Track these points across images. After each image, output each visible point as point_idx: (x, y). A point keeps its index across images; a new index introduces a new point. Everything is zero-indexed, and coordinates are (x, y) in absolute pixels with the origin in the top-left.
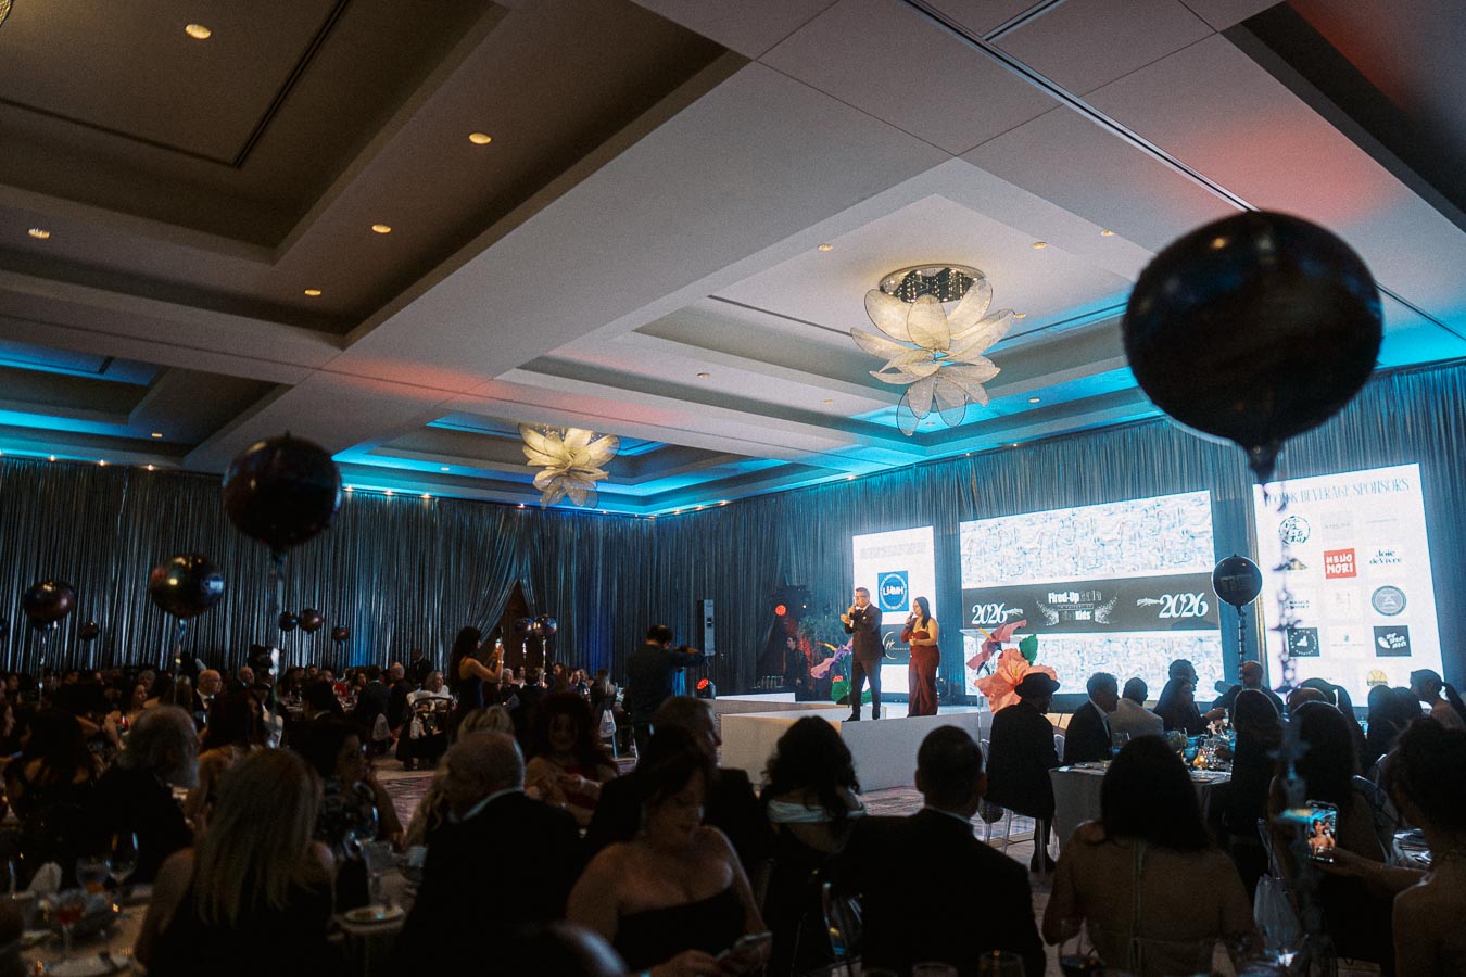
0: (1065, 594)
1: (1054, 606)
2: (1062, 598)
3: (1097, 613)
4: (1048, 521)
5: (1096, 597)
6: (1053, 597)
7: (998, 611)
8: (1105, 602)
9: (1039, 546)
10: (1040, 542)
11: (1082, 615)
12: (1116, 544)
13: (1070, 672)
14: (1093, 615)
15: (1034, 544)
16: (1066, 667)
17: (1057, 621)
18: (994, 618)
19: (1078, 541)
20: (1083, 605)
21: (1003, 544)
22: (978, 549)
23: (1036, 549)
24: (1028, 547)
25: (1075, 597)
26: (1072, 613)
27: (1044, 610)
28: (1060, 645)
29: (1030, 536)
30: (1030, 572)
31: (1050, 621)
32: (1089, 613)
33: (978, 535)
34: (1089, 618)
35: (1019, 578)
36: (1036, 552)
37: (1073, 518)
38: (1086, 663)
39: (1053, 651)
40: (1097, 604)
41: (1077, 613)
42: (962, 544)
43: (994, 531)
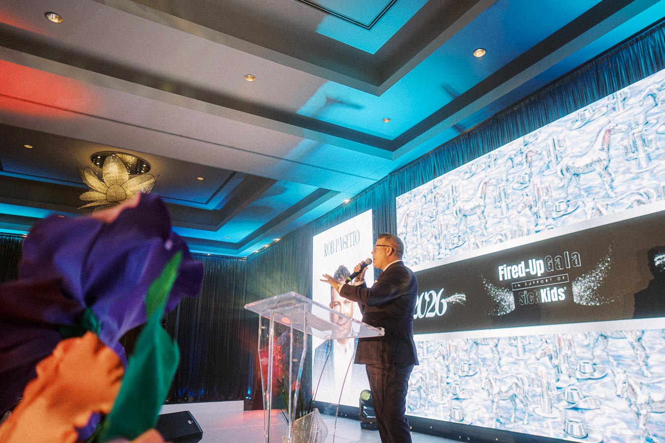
0: (523, 263)
1: (508, 285)
2: (517, 271)
3: (577, 289)
4: (492, 164)
5: (572, 262)
6: (505, 272)
7: (436, 298)
8: (587, 268)
9: (482, 203)
10: (484, 196)
11: (551, 295)
12: (599, 168)
13: (539, 390)
14: (569, 293)
15: (476, 201)
16: (532, 382)
17: (513, 307)
18: (433, 310)
19: (536, 179)
20: (551, 279)
21: (440, 209)
22: (414, 224)
23: (479, 206)
24: (468, 206)
25: (537, 267)
26: (534, 291)
27: (492, 293)
28: (520, 345)
29: (471, 192)
30: (472, 240)
31: (503, 309)
32: (561, 290)
33: (413, 206)
34: (563, 297)
35: (459, 250)
36: (479, 211)
37: (525, 150)
38: (564, 377)
39: (510, 355)
40: (575, 275)
41: (543, 292)
42: (398, 221)
43: (429, 197)
